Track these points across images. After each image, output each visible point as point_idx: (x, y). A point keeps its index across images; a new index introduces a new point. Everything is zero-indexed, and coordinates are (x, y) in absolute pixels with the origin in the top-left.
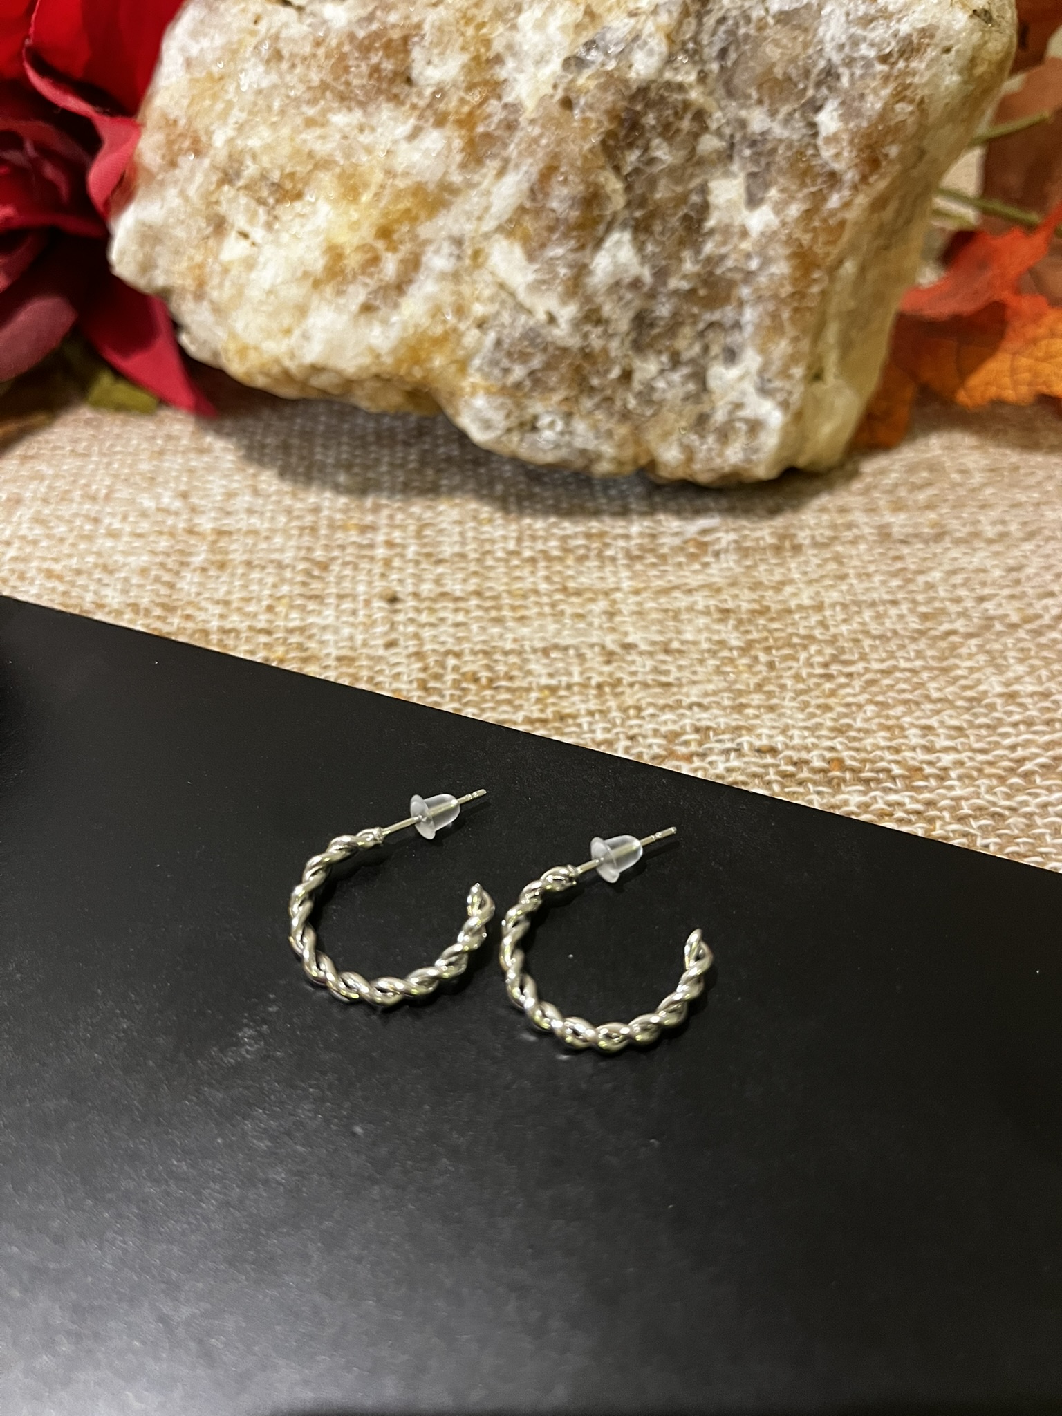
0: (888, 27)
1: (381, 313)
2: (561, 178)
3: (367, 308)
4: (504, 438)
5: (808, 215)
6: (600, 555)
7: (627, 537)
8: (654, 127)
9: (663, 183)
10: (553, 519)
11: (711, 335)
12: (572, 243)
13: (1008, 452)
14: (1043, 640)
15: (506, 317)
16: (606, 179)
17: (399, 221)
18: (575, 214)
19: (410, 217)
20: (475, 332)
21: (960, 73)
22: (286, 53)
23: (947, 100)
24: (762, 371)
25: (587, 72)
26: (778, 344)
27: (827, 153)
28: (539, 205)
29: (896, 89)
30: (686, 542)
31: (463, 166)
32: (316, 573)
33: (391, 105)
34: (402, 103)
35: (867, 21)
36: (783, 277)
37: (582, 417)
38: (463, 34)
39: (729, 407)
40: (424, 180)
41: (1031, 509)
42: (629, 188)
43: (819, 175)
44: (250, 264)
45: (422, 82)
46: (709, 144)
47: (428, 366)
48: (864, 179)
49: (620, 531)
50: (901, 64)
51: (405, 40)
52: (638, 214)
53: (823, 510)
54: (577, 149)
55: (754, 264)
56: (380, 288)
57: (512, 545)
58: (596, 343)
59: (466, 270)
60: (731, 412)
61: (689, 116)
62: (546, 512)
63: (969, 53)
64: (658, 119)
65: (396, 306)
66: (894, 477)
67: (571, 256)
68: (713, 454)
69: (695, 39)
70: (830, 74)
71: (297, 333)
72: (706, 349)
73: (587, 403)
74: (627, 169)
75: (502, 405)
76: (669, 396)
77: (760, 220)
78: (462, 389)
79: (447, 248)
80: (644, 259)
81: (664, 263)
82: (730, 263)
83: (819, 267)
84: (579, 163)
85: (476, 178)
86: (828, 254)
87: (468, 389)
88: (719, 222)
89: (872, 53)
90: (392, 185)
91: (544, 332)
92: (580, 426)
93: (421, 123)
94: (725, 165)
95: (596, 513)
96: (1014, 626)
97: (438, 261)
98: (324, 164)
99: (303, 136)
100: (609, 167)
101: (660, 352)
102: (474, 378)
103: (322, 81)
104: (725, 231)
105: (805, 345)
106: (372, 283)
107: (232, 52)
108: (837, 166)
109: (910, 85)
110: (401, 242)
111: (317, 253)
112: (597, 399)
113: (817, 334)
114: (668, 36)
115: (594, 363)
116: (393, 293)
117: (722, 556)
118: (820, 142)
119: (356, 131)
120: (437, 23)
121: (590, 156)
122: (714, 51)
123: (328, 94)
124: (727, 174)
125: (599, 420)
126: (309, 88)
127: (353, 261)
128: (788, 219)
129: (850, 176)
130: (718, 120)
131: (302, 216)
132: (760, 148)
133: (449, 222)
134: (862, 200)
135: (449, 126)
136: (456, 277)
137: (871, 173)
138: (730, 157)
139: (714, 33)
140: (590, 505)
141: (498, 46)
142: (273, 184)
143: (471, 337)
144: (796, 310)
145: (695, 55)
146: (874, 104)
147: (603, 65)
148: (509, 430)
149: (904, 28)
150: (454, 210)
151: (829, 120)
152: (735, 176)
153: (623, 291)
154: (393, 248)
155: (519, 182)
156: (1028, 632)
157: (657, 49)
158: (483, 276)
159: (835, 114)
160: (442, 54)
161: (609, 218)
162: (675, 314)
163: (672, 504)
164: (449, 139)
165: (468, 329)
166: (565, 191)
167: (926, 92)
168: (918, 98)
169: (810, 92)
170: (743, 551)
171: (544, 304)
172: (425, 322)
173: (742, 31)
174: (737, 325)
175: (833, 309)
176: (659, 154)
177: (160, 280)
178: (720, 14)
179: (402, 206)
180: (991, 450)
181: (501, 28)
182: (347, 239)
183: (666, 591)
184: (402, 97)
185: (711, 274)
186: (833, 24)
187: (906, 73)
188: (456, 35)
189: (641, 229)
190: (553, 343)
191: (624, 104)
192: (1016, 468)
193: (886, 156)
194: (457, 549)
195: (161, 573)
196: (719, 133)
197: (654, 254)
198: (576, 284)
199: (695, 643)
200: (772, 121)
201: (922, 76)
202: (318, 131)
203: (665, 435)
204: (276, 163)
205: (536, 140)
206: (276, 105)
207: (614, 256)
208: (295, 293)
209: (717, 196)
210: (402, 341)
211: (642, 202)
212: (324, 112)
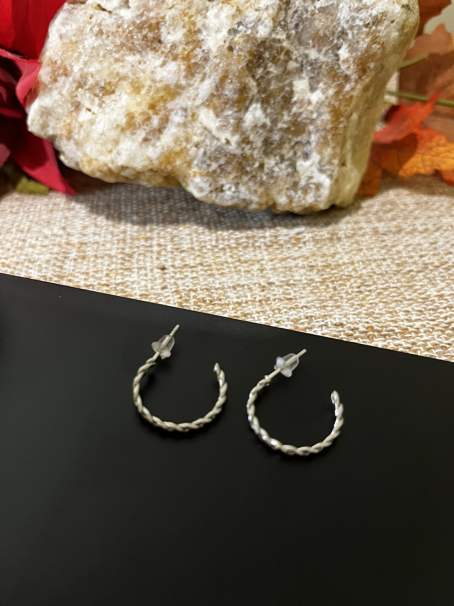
0: (367, 12)
1: (152, 141)
2: (229, 81)
3: (146, 140)
4: (209, 195)
5: (337, 93)
6: (253, 245)
7: (264, 237)
8: (268, 58)
9: (273, 82)
10: (231, 231)
11: (297, 147)
12: (235, 109)
13: (422, 196)
14: (450, 272)
15: (208, 142)
16: (249, 81)
17: (158, 101)
18: (236, 96)
19: (163, 99)
20: (194, 149)
21: (398, 31)
22: (104, 31)
23: (393, 43)
24: (320, 162)
25: (238, 35)
26: (326, 150)
27: (343, 67)
28: (220, 93)
29: (372, 38)
30: (290, 238)
31: (186, 77)
32: (127, 258)
33: (153, 52)
34: (157, 51)
35: (358, 10)
36: (327, 120)
37: (243, 184)
38: (183, 20)
39: (307, 178)
40: (169, 83)
41: (436, 219)
42: (259, 85)
43: (341, 76)
44: (92, 122)
45: (166, 42)
46: (292, 65)
47: (174, 164)
48: (360, 78)
49: (261, 235)
50: (374, 28)
51: (158, 23)
52: (263, 96)
53: (348, 223)
54: (236, 68)
55: (315, 116)
56: (151, 130)
57: (214, 243)
58: (248, 152)
59: (189, 122)
60: (308, 180)
61: (283, 53)
62: (228, 229)
63: (402, 23)
64: (270, 55)
65: (159, 139)
66: (375, 208)
67: (235, 115)
68: (301, 198)
69: (284, 20)
70: (343, 33)
71: (115, 152)
72: (295, 153)
73: (245, 179)
74: (258, 77)
75: (208, 180)
76: (280, 174)
77: (316, 97)
78: (189, 174)
79: (180, 112)
80: (267, 116)
81: (275, 117)
82: (304, 116)
83: (342, 116)
84: (237, 74)
85: (192, 82)
86: (346, 110)
87: (192, 174)
88: (298, 98)
89: (361, 23)
90: (155, 86)
91: (225, 147)
92: (242, 189)
93: (166, 59)
94: (300, 74)
95: (250, 228)
96: (437, 267)
97: (177, 118)
98: (124, 78)
99: (114, 66)
100: (250, 76)
101: (275, 155)
102: (195, 169)
103: (121, 42)
104: (301, 102)
105: (338, 150)
106: (148, 129)
107: (81, 31)
108: (348, 73)
109: (378, 36)
110: (160, 110)
111: (123, 116)
112: (249, 176)
113: (343, 146)
114: (273, 19)
115: (247, 161)
116: (157, 133)
117: (307, 243)
118: (340, 62)
119: (138, 63)
120: (172, 16)
121: (242, 71)
122: (292, 25)
123: (124, 48)
124: (300, 78)
125: (250, 186)
126: (116, 46)
127: (139, 119)
128: (329, 96)
129: (354, 77)
130: (296, 55)
131: (115, 101)
132: (315, 66)
133: (180, 102)
134: (359, 87)
135: (179, 60)
136: (185, 125)
137: (363, 75)
138: (302, 71)
139: (292, 18)
140: (247, 225)
141: (199, 25)
142: (101, 87)
143: (193, 151)
144: (334, 135)
145: (285, 27)
146: (363, 45)
147: (245, 32)
148: (211, 192)
149: (374, 13)
150: (183, 96)
151: (344, 53)
152: (304, 79)
153: (258, 129)
154: (157, 114)
155: (211, 83)
156: (444, 269)
157: (268, 24)
158: (197, 125)
159: (347, 50)
160: (174, 29)
161: (251, 98)
162: (281, 139)
163: (282, 223)
164: (179, 65)
165: (191, 147)
166: (231, 86)
167: (385, 39)
168: (381, 42)
169: (335, 41)
170: (316, 242)
171: (224, 136)
172: (172, 145)
173: (304, 16)
174: (308, 143)
175: (349, 134)
176: (271, 70)
177: (50, 132)
178: (295, 9)
179: (160, 95)
180: (415, 195)
181: (200, 18)
182: (136, 110)
183: (284, 259)
184: (157, 48)
185: (296, 120)
186: (344, 11)
187: (375, 31)
188: (180, 21)
189: (265, 102)
190: (229, 152)
191: (255, 48)
192: (427, 202)
193: (369, 67)
194: (189, 246)
195: (56, 262)
196: (296, 60)
197: (271, 113)
198: (238, 127)
199: (300, 281)
200: (319, 54)
201: (383, 33)
202: (121, 64)
203: (280, 192)
204: (102, 78)
205: (218, 65)
206: (101, 53)
207: (254, 114)
208: (113, 134)
209: (297, 87)
210: (162, 154)
211: (265, 91)
212: (123, 56)
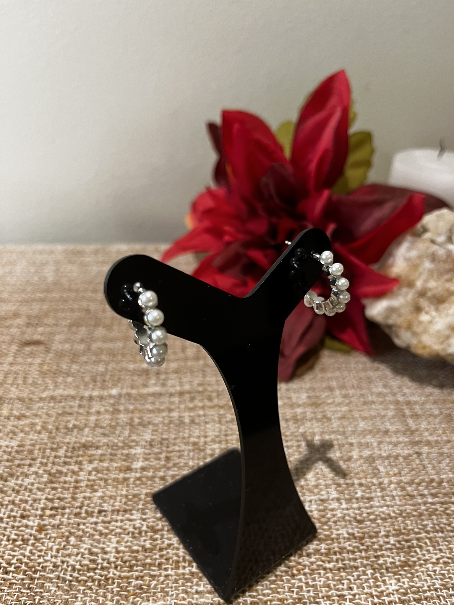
22: (437, 259)
44: (431, 323)
71: (446, 344)
99: (446, 284)
103: (449, 268)
126: (445, 270)
142: (436, 298)
177: (390, 322)
202: (450, 283)
204: (438, 292)
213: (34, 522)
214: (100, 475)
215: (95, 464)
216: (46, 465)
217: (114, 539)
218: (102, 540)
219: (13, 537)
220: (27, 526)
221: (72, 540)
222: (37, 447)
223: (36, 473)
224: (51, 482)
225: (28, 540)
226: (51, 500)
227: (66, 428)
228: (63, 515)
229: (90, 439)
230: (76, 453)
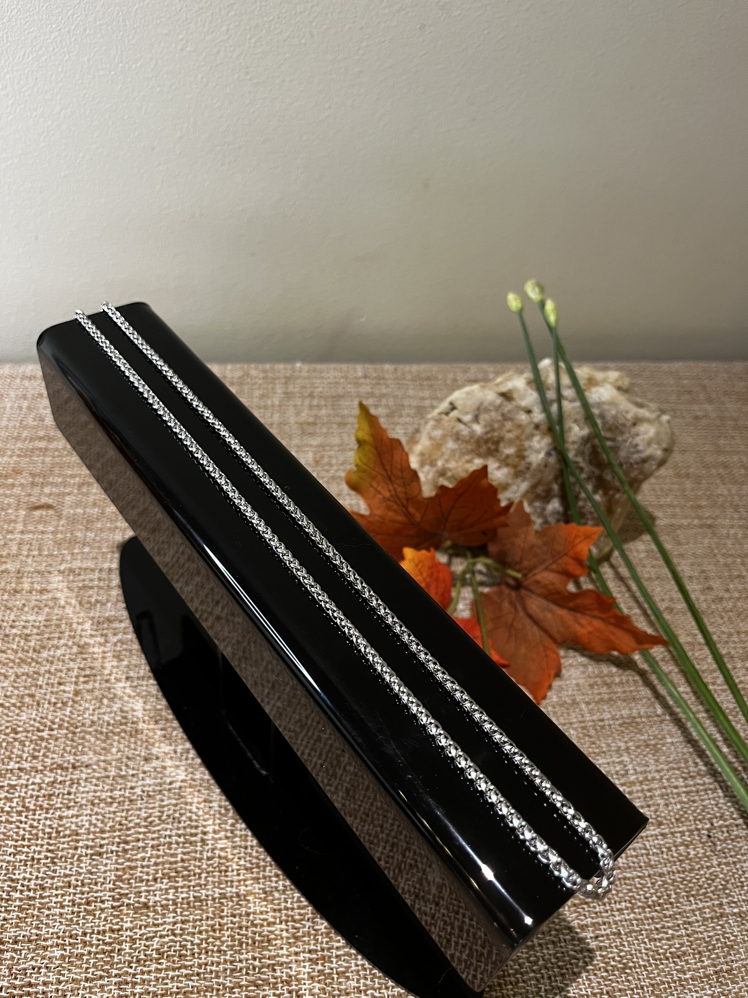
33: (492, 458)
100: (555, 482)
103: (472, 449)
114: (576, 450)
120: (509, 438)
121: (550, 480)
122: (588, 453)
123: (473, 453)
126: (467, 450)
155: (528, 485)
160: (509, 446)
161: (553, 495)
164: (510, 471)
181: (527, 441)
184: (495, 456)
188: (514, 442)
197: (565, 505)
207: (553, 505)
211: (563, 491)
213: (70, 688)
214: (125, 646)
215: (119, 636)
216: (74, 637)
217: (141, 701)
218: (131, 700)
219: (53, 700)
220: (64, 691)
221: (105, 701)
222: (64, 622)
223: (66, 645)
224: (81, 653)
225: (67, 702)
226: (83, 669)
227: (89, 602)
228: (95, 681)
229: (113, 613)
230: (101, 626)
